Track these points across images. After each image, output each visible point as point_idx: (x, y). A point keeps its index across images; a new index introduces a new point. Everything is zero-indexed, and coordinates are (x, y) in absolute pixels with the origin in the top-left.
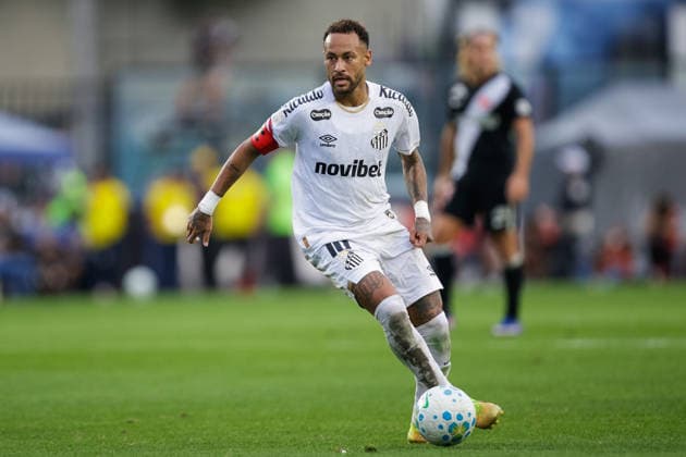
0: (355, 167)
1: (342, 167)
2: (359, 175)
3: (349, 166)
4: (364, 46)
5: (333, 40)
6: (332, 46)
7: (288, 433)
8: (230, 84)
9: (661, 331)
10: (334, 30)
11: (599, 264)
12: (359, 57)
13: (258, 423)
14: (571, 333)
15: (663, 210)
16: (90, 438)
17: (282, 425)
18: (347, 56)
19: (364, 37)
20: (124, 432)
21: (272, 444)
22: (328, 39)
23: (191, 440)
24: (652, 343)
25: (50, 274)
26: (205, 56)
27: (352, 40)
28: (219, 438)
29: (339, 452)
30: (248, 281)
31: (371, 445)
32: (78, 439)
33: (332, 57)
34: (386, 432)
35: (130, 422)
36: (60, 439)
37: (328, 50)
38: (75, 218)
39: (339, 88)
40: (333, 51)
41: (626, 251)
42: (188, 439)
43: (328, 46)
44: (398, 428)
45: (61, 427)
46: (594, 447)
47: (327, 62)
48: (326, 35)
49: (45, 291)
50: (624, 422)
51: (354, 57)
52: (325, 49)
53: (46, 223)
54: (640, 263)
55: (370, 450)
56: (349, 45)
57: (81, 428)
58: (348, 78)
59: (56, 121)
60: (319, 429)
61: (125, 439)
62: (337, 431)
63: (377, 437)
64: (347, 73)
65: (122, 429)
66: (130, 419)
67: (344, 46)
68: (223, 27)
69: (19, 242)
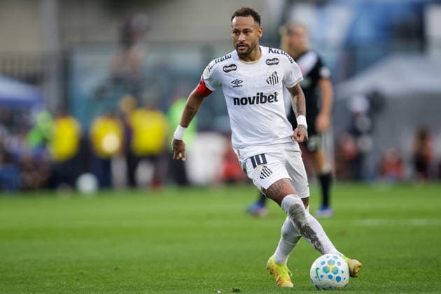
0: (258, 97)
1: (249, 98)
2: (261, 102)
3: (254, 98)
4: (257, 24)
5: (237, 20)
6: (237, 25)
7: (183, 280)
8: (144, 56)
9: (422, 214)
10: (238, 14)
11: (382, 171)
12: (254, 32)
13: (164, 274)
14: (364, 215)
15: (423, 136)
16: (56, 284)
17: (179, 274)
18: (246, 32)
19: (257, 18)
20: (77, 280)
21: (174, 287)
22: (234, 20)
23: (121, 284)
24: (417, 222)
25: (29, 178)
26: (128, 38)
27: (250, 20)
28: (139, 284)
29: (216, 292)
30: (156, 182)
31: (236, 288)
32: (48, 284)
33: (237, 32)
34: (246, 279)
35: (82, 273)
36: (36, 284)
37: (235, 27)
38: (45, 142)
39: (241, 51)
40: (237, 28)
41: (399, 163)
42: (118, 284)
43: (234, 24)
44: (254, 277)
45: (37, 276)
46: (380, 288)
47: (234, 35)
48: (233, 17)
49: (27, 189)
50: (399, 272)
51: (251, 31)
52: (232, 26)
53: (26, 146)
54: (408, 171)
55: (236, 291)
56: (248, 25)
57: (51, 277)
58: (247, 45)
59: (32, 79)
60: (203, 278)
61: (79, 284)
62: (215, 278)
63: (240, 282)
64: (246, 42)
65: (76, 278)
66: (81, 271)
67: (245, 25)
68: (140, 19)
69: (10, 158)
